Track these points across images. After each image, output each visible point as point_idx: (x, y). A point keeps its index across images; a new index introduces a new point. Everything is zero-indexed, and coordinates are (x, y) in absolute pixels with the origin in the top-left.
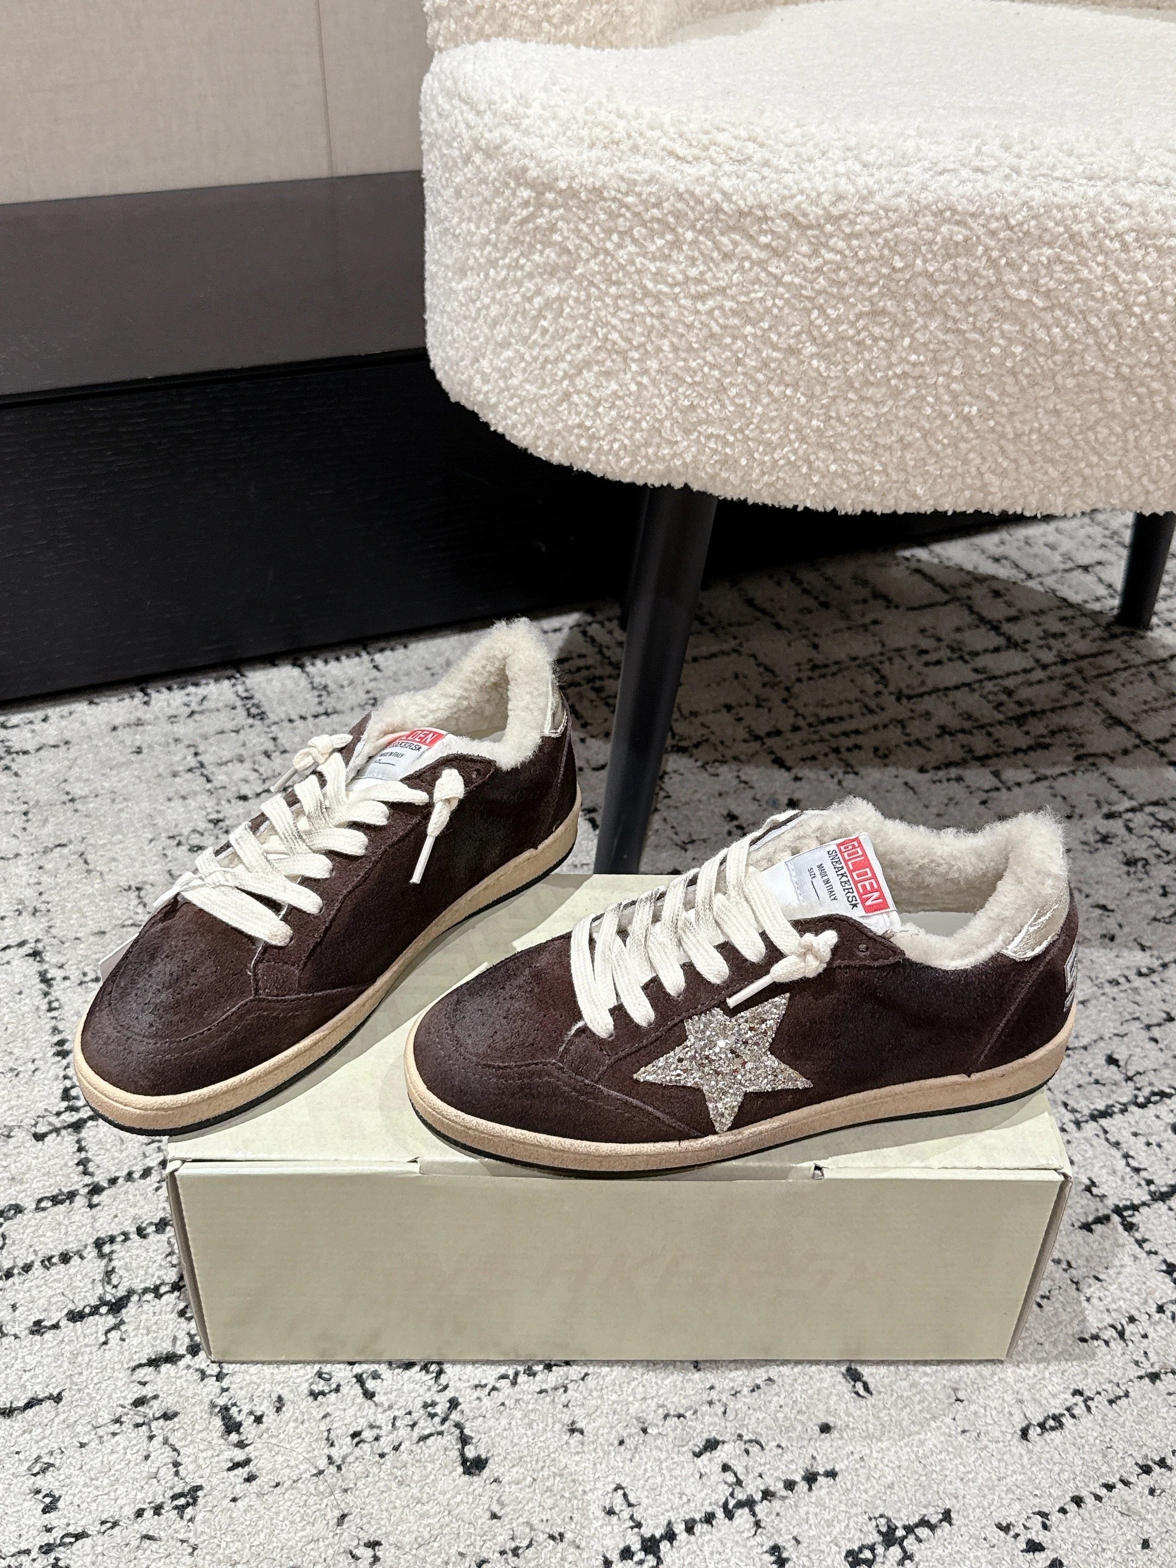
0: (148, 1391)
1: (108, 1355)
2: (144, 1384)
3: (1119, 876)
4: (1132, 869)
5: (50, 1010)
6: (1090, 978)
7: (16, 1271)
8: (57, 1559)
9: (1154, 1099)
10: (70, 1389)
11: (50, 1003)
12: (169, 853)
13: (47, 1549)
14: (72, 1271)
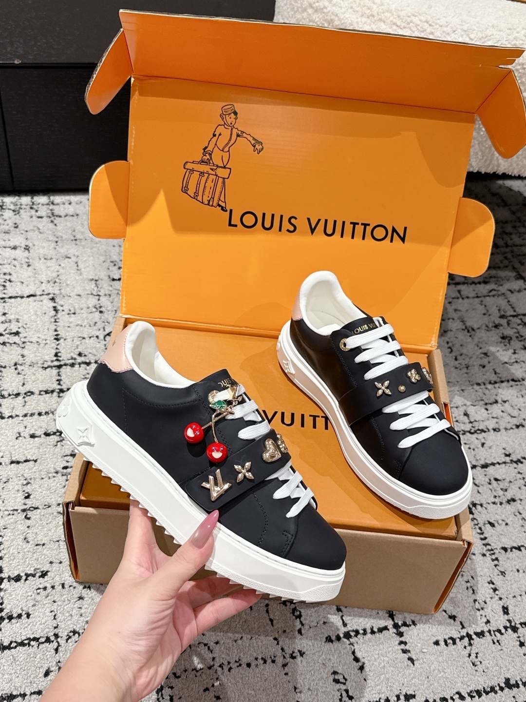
0: (69, 464)
1: (56, 450)
2: (68, 462)
3: (497, 343)
4: (503, 341)
5: (56, 322)
6: (469, 381)
7: (28, 415)
8: (27, 515)
9: (478, 432)
10: (41, 459)
11: (55, 319)
12: (110, 268)
13: (24, 510)
14: (48, 419)
